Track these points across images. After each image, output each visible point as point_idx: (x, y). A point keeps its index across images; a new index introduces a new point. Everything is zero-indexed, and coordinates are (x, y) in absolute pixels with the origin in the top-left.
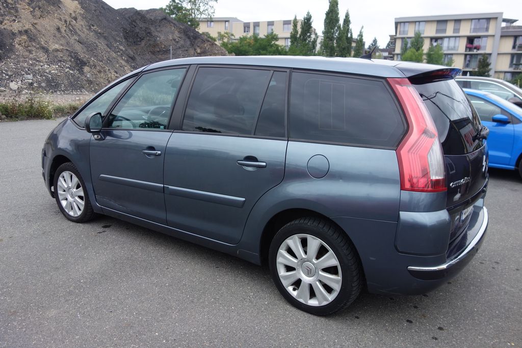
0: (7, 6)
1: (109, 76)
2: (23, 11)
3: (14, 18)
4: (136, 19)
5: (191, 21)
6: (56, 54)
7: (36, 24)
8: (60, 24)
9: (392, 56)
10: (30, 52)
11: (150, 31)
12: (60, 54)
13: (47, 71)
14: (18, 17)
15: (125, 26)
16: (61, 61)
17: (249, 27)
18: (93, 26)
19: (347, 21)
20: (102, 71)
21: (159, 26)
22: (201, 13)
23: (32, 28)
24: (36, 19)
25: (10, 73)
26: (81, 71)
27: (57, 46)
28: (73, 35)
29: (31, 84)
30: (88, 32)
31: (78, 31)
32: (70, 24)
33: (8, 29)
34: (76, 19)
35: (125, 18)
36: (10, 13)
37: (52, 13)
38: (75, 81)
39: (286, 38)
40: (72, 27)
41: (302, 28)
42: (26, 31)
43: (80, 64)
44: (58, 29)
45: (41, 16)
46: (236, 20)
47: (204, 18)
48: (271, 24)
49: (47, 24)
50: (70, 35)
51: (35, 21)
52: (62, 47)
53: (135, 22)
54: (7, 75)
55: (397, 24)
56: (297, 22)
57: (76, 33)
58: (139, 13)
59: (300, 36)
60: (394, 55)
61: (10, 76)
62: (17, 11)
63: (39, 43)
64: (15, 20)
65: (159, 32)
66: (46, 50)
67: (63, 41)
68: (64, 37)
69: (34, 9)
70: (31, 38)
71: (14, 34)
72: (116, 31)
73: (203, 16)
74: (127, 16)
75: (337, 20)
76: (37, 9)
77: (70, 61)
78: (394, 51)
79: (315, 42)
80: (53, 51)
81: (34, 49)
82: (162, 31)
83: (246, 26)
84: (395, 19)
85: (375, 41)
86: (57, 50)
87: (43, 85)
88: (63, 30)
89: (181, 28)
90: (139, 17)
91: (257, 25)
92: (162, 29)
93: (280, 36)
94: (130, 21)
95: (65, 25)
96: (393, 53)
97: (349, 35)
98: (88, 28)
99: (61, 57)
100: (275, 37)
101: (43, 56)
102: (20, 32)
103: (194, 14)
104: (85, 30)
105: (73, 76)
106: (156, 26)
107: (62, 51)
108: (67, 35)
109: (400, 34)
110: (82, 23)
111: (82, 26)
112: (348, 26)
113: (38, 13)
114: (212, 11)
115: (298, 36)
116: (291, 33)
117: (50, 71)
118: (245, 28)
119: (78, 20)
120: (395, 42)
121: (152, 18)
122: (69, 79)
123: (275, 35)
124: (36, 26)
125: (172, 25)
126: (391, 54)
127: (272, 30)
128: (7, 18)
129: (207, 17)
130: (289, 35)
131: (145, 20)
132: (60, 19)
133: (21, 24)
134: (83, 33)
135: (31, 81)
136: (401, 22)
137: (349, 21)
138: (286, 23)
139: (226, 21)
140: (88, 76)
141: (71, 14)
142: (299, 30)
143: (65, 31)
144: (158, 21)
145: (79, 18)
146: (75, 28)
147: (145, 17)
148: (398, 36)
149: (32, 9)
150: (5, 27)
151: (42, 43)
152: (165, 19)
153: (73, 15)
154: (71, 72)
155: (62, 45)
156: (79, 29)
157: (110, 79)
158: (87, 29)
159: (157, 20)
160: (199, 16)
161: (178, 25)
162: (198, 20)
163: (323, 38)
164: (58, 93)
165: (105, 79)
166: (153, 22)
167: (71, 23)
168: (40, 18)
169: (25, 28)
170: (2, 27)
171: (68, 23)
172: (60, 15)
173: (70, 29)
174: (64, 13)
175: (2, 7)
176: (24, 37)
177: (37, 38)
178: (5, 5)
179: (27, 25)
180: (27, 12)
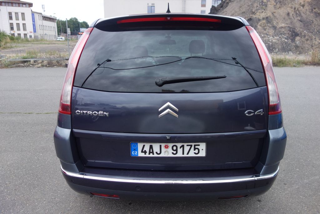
0: (262, 4)
1: (314, 42)
2: (270, 5)
3: (263, 11)
6: (280, 30)
7: (274, 12)
8: (289, 10)
10: (265, 30)
12: (283, 30)
13: (270, 40)
14: (266, 10)
16: (282, 34)
18: (315, 9)
20: (310, 39)
23: (272, 15)
24: (276, 10)
26: (293, 40)
27: (283, 25)
28: (297, 17)
30: (310, 13)
31: (302, 14)
32: (298, 10)
33: (257, 17)
34: (303, 6)
36: (262, 8)
37: (287, 4)
38: (286, 46)
42: (267, 18)
43: (294, 34)
44: (288, 14)
45: (280, 7)
49: (282, 12)
50: (295, 17)
52: (286, 25)
57: (300, 15)
62: (266, 6)
63: (273, 24)
64: (263, 12)
66: (275, 28)
67: (289, 21)
68: (290, 19)
69: (277, 3)
70: (269, 21)
71: (259, 20)
76: (278, 3)
77: (288, 33)
80: (279, 28)
81: (268, 28)
86: (282, 27)
88: (291, 15)
95: (294, 11)
98: (311, 11)
99: (283, 32)
101: (271, 31)
102: (263, 19)
104: (308, 12)
105: (286, 43)
107: (285, 28)
108: (293, 17)
110: (307, 8)
111: (307, 10)
113: (278, 5)
117: (272, 41)
119: (306, 6)
122: (283, 45)
128: (259, 11)
132: (292, 8)
133: (266, 14)
134: (306, 15)
140: (297, 43)
141: (301, 3)
143: (293, 15)
145: (306, 5)
146: (301, 12)
149: (275, 4)
150: (256, 16)
151: (274, 24)
153: (302, 3)
154: (286, 41)
155: (287, 24)
156: (303, 12)
157: (313, 45)
158: (310, 12)
165: (309, 44)
167: (299, 9)
168: (278, 9)
169: (267, 16)
170: (254, 16)
171: (296, 9)
172: (293, 4)
173: (297, 14)
174: (296, 4)
175: (258, 5)
176: (264, 21)
177: (272, 21)
178: (261, 4)
179: (269, 14)
180: (272, 6)
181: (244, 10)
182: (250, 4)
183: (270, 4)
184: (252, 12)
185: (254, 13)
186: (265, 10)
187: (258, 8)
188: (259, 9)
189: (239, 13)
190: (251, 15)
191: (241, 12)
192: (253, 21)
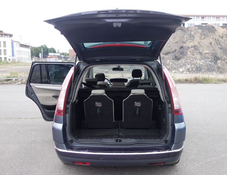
0: (190, 36)
2: (196, 37)
6: (205, 55)
7: (200, 42)
8: (211, 40)
10: (194, 55)
12: (207, 55)
13: (198, 63)
16: (206, 58)
23: (198, 44)
24: (201, 40)
25: (181, 65)
26: (216, 63)
27: (207, 51)
28: (218, 45)
29: (189, 69)
31: (221, 43)
32: (218, 40)
33: (187, 46)
34: (222, 37)
36: (190, 39)
37: (210, 36)
38: (211, 67)
40: (219, 41)
42: (195, 46)
43: (216, 59)
44: (211, 43)
45: (204, 38)
49: (206, 42)
50: (216, 45)
52: (210, 52)
54: (180, 65)
57: (220, 44)
61: (181, 66)
62: (194, 38)
63: (199, 51)
64: (191, 42)
66: (201, 54)
67: (212, 49)
68: (212, 47)
69: (201, 36)
70: (196, 49)
71: (189, 48)
76: (203, 35)
77: (212, 58)
80: (204, 54)
81: (195, 53)
86: (206, 53)
87: (194, 69)
88: (213, 44)
95: (215, 41)
99: (208, 56)
101: (198, 56)
102: (192, 47)
104: (226, 42)
105: (210, 65)
107: (209, 53)
108: (215, 46)
111: (225, 40)
113: (203, 37)
117: (199, 63)
122: (208, 66)
124: (200, 43)
132: (213, 39)
133: (193, 43)
134: (225, 44)
135: (189, 68)
140: (219, 65)
141: (220, 35)
143: (214, 44)
145: (224, 36)
146: (220, 42)
151: (201, 50)
153: (221, 35)
154: (210, 63)
155: (210, 51)
156: (222, 42)
164: (200, 73)
169: (194, 45)
170: (185, 45)
171: (217, 40)
172: (214, 36)
173: (217, 43)
174: (216, 36)
175: (188, 37)
176: (193, 49)
177: (199, 49)
178: (189, 36)
179: (196, 43)
180: (198, 37)
181: (177, 40)
182: (181, 36)
183: (197, 36)
184: (183, 41)
185: (184, 42)
186: (193, 40)
187: (187, 39)
188: (188, 40)
189: (173, 42)
190: (182, 44)
191: (175, 42)
192: (184, 49)
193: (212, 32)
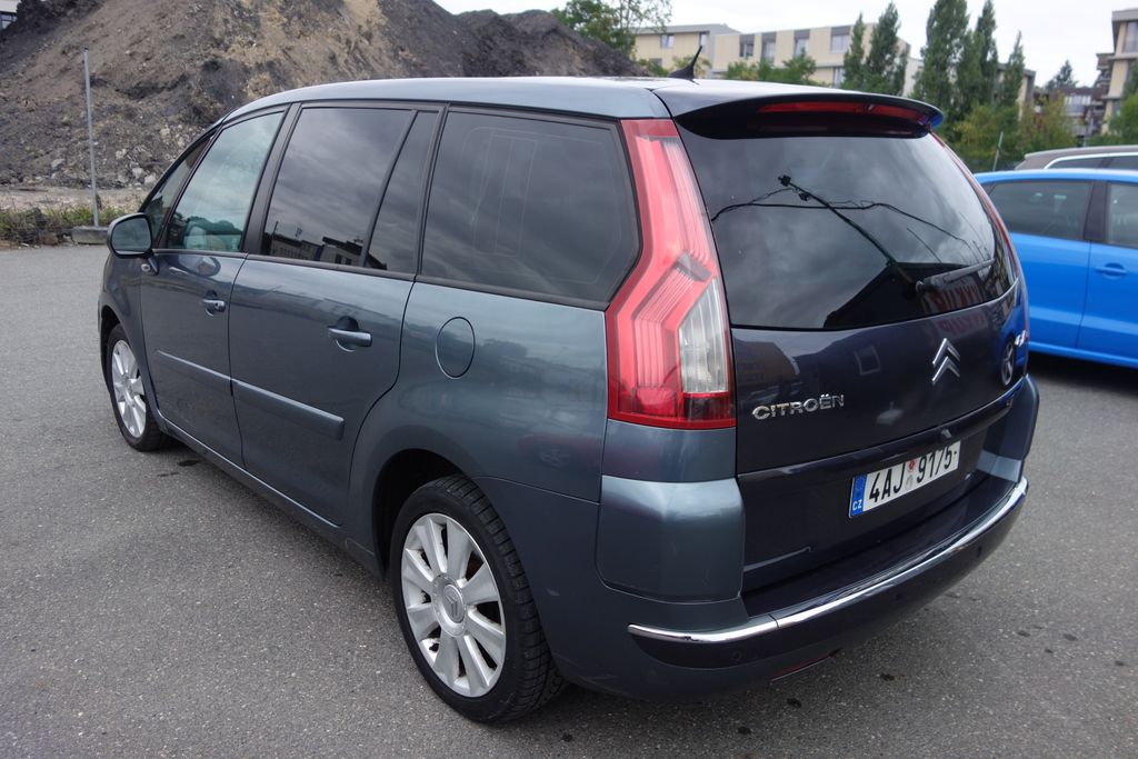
0: (241, 14)
2: (269, 23)
3: (250, 38)
4: (494, 34)
5: (618, 34)
7: (290, 49)
8: (336, 47)
9: (1100, 103)
11: (521, 58)
14: (258, 36)
15: (467, 49)
17: (752, 45)
18: (403, 50)
19: (987, 22)
21: (542, 46)
22: (641, 17)
23: (282, 57)
24: (291, 39)
28: (360, 69)
30: (392, 63)
31: (371, 61)
32: (356, 47)
33: (237, 59)
34: (369, 36)
35: (471, 32)
36: (244, 28)
37: (323, 25)
39: (835, 68)
40: (361, 52)
41: (875, 42)
42: (270, 65)
44: (333, 59)
45: (302, 33)
46: (724, 29)
47: (647, 28)
48: (801, 35)
49: (313, 49)
50: (354, 70)
51: (291, 44)
53: (491, 40)
55: (1117, 25)
56: (863, 29)
57: (367, 65)
58: (501, 21)
59: (868, 62)
60: (1105, 101)
62: (257, 25)
64: (252, 43)
65: (540, 59)
69: (290, 19)
70: (279, 78)
71: (247, 71)
72: (449, 59)
73: (646, 23)
74: (474, 27)
75: (963, 22)
76: (295, 18)
78: (1107, 91)
79: (901, 73)
82: (546, 56)
83: (746, 43)
84: (1114, 13)
85: (1067, 70)
88: (341, 61)
89: (587, 50)
90: (500, 29)
91: (769, 38)
92: (547, 53)
93: (819, 63)
94: (480, 37)
95: (346, 50)
96: (1104, 97)
97: (989, 56)
98: (392, 54)
100: (809, 66)
102: (259, 67)
103: (627, 18)
104: (385, 58)
106: (535, 47)
108: (350, 70)
109: (1124, 50)
110: (381, 45)
111: (380, 50)
112: (988, 34)
113: (296, 27)
114: (666, 11)
115: (864, 61)
116: (847, 55)
118: (742, 46)
119: (375, 39)
120: (1111, 69)
121: (529, 30)
123: (809, 61)
124: (291, 54)
125: (570, 43)
126: (1098, 100)
127: (803, 50)
128: (238, 38)
129: (654, 25)
130: (840, 61)
131: (512, 35)
132: (338, 39)
133: (262, 51)
134: (382, 65)
136: (1128, 22)
137: (993, 23)
138: (838, 32)
139: (701, 33)
141: (360, 27)
142: (867, 47)
143: (346, 61)
144: (540, 36)
145: (377, 34)
146: (367, 55)
147: (513, 28)
148: (1119, 54)
149: (285, 20)
150: (232, 56)
152: (555, 31)
153: (365, 28)
156: (373, 57)
158: (390, 58)
159: (537, 33)
160: (636, 24)
161: (582, 44)
162: (633, 32)
163: (922, 64)
166: (527, 39)
167: (360, 45)
168: (299, 37)
169: (268, 59)
170: (227, 57)
171: (353, 45)
172: (339, 29)
173: (355, 58)
174: (347, 26)
175: (229, 17)
176: (266, 76)
177: (290, 77)
178: (236, 13)
179: (274, 54)
180: (276, 26)
181: (178, 29)
182: (196, 8)
183: (271, 20)
184: (213, 38)
185: (218, 43)
186: (255, 36)
187: (230, 26)
188: (235, 33)
189: (162, 37)
190: (214, 51)
191: (170, 36)
192: (225, 73)
193: (328, 8)
